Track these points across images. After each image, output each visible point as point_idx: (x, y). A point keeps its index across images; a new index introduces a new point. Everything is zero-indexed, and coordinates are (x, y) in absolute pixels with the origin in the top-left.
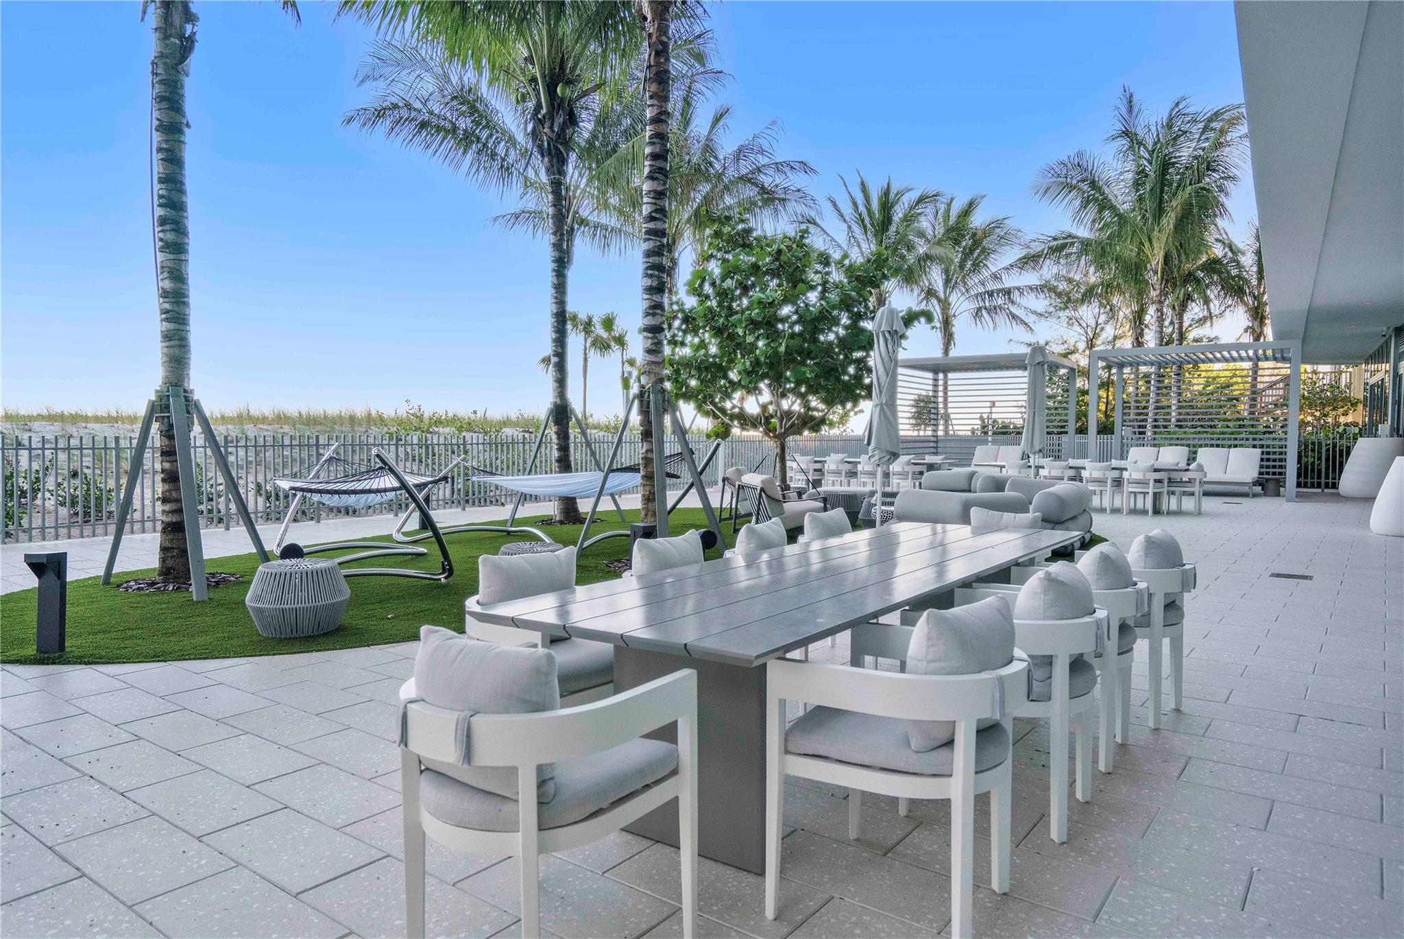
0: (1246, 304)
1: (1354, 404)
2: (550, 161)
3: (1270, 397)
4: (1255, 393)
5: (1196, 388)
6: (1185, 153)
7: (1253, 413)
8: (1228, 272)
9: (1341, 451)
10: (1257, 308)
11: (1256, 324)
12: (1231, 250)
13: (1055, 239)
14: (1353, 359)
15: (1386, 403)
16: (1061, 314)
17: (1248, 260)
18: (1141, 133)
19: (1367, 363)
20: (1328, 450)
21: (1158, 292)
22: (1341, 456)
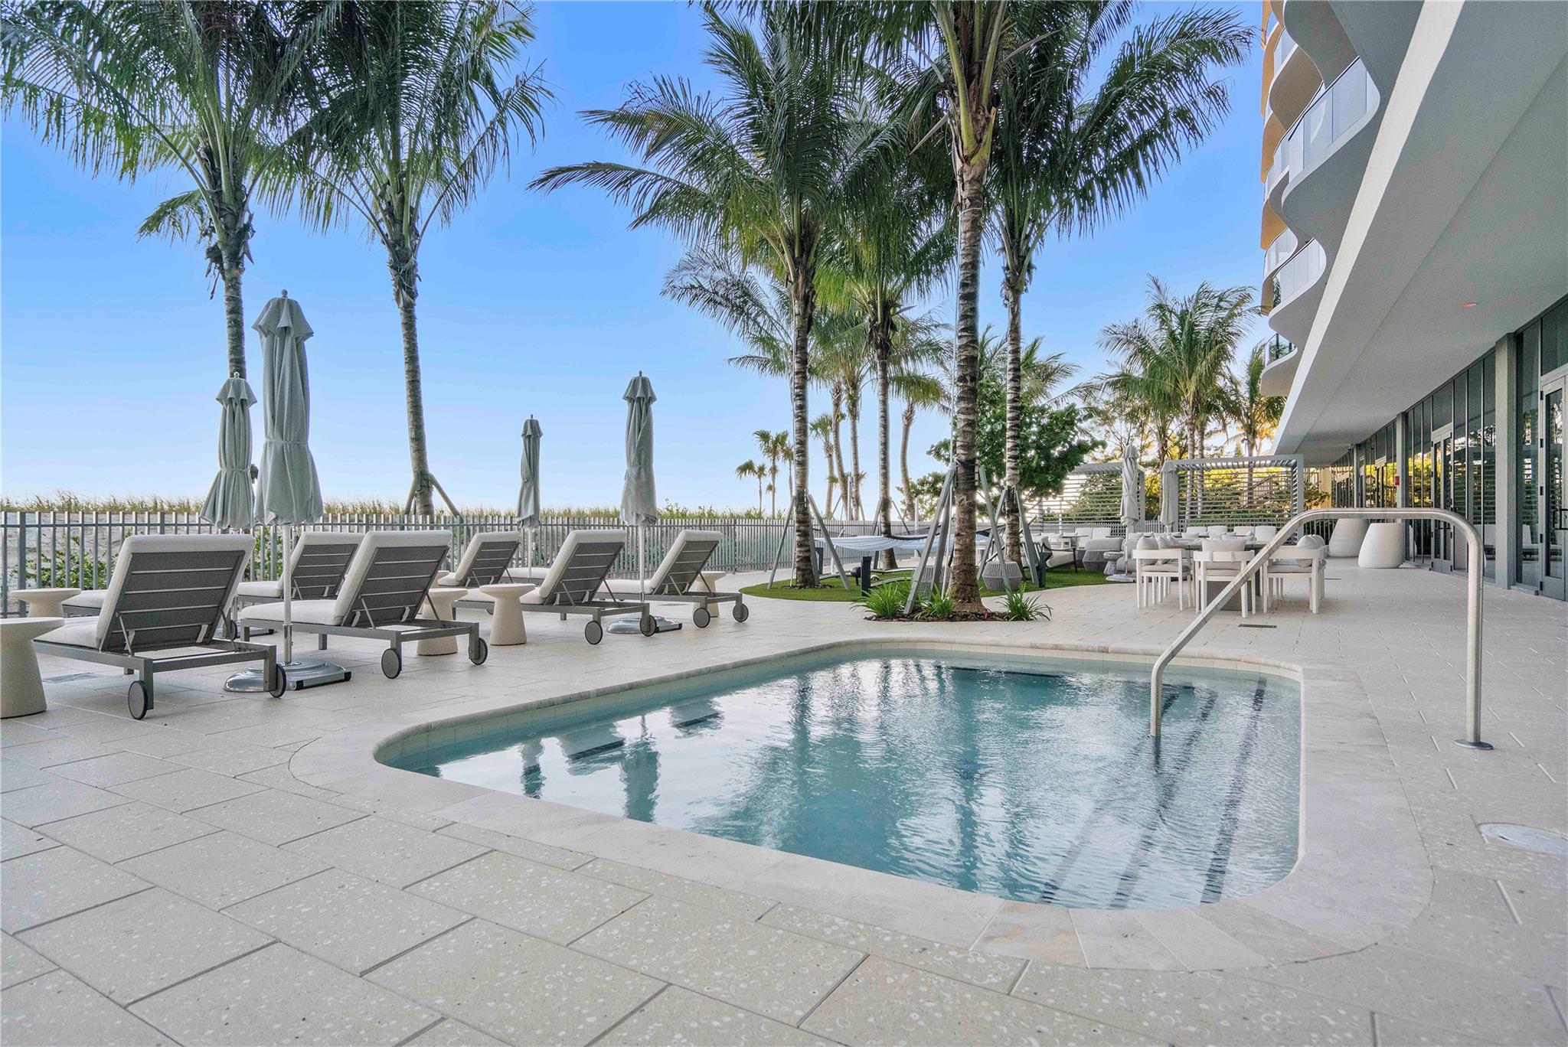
0: (1243, 422)
1: (1323, 497)
2: (882, 352)
3: (1259, 492)
4: (1251, 489)
5: (1208, 486)
6: (1206, 320)
7: (1251, 503)
8: (1229, 398)
9: (1327, 528)
10: (1250, 425)
11: (1250, 437)
12: (1232, 381)
13: (1110, 377)
14: (1321, 464)
15: (1352, 496)
16: (1101, 428)
17: (1244, 390)
18: (1170, 304)
19: (1333, 465)
20: (1318, 527)
21: (1190, 416)
22: (1327, 531)
